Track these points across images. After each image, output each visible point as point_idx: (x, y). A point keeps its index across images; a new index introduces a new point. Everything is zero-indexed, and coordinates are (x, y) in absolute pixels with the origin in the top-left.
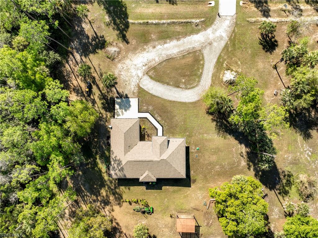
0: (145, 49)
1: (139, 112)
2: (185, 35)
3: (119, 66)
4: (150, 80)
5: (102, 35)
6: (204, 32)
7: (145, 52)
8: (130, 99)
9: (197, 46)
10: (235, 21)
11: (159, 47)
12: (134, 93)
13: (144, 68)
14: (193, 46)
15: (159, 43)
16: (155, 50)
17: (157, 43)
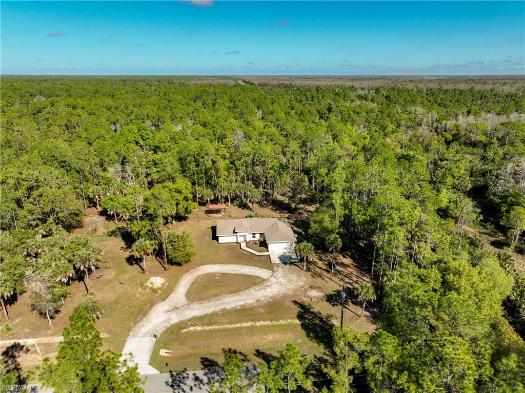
0: (271, 298)
1: (269, 255)
2: (213, 315)
3: (301, 283)
4: (260, 276)
5: (336, 307)
6: (184, 319)
7: (270, 296)
8: (280, 262)
9: (196, 306)
10: (131, 333)
11: (251, 302)
12: (278, 266)
13: (269, 284)
14: (202, 305)
15: (251, 304)
16: (257, 298)
17: (255, 304)
